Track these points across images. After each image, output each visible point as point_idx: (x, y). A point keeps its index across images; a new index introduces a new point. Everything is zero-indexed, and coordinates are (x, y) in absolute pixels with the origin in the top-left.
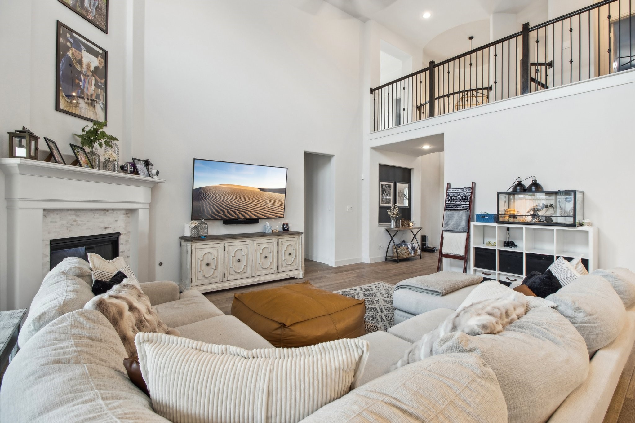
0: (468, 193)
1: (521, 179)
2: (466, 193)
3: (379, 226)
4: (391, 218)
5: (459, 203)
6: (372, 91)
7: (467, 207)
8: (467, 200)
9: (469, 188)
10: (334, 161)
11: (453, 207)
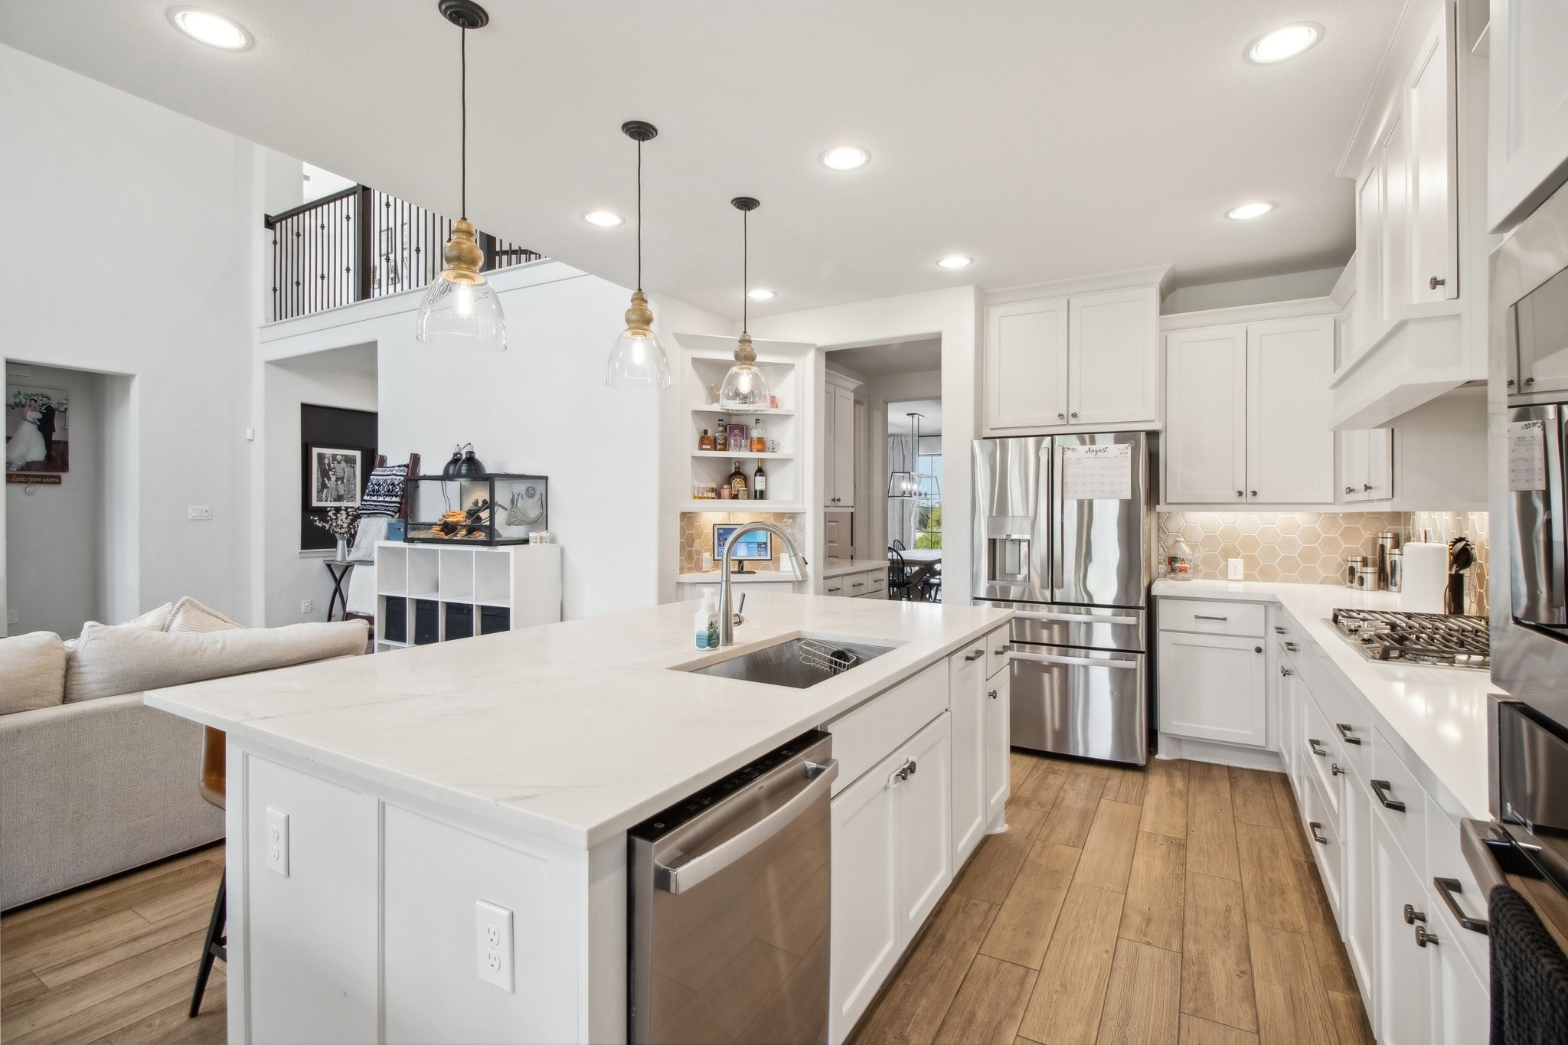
0: (399, 477)
1: (473, 447)
2: (394, 477)
3: (301, 556)
4: (337, 535)
5: (381, 499)
6: (270, 223)
7: (393, 509)
8: (394, 493)
9: (404, 466)
10: (135, 387)
11: (369, 507)
